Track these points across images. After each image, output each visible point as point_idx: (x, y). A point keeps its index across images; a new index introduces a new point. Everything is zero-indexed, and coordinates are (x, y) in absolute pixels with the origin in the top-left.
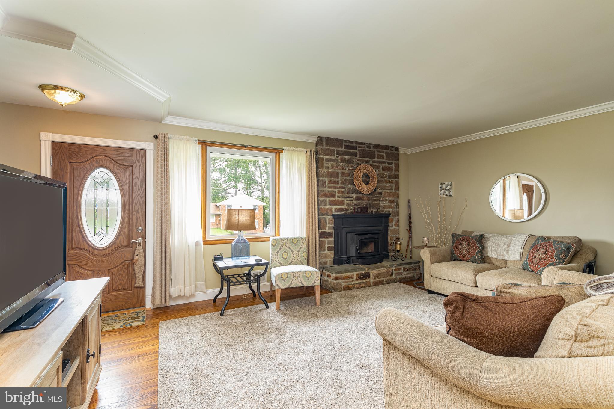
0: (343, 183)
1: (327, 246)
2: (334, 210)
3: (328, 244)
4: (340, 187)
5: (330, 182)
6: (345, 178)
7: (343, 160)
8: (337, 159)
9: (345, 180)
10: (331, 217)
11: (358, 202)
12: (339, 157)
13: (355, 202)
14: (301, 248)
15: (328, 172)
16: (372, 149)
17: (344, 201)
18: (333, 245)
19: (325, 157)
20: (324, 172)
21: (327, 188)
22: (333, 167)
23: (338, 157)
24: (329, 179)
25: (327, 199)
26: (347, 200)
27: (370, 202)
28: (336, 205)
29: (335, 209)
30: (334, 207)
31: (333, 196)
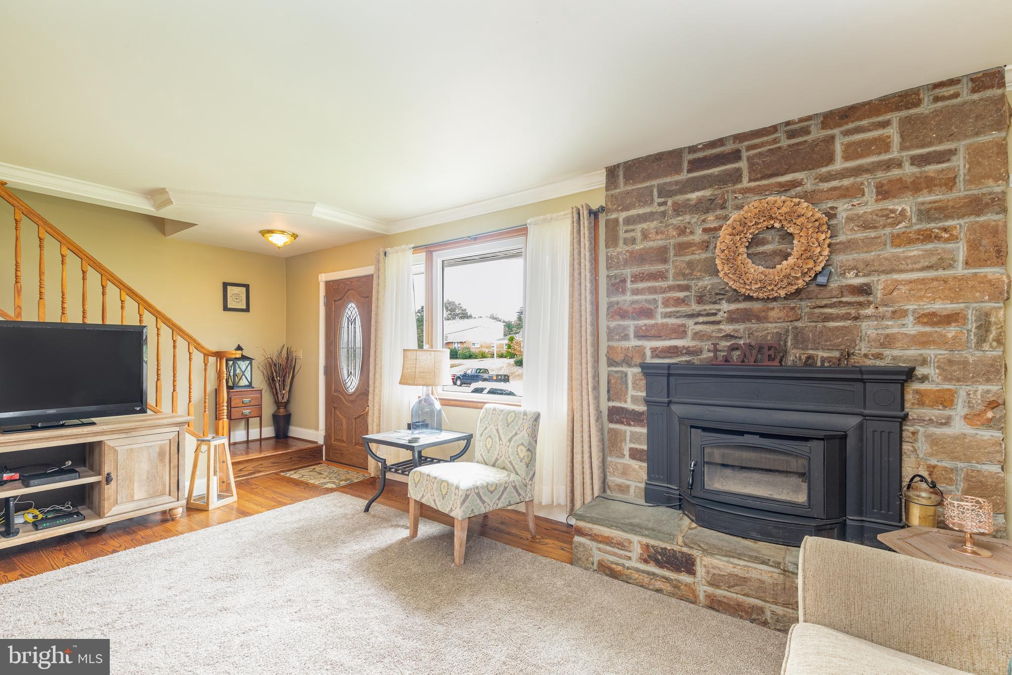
0: (684, 275)
1: (627, 446)
2: (648, 353)
3: (631, 441)
4: (671, 288)
5: (636, 278)
6: (688, 258)
7: (679, 210)
8: (662, 208)
9: (690, 264)
10: (639, 370)
11: (741, 327)
12: (670, 203)
13: (728, 328)
15: (631, 253)
16: (817, 133)
17: (684, 325)
18: (645, 447)
19: (624, 215)
20: (619, 253)
21: (629, 293)
22: (645, 236)
23: (665, 203)
24: (636, 270)
25: (631, 325)
26: (696, 323)
27: (799, 324)
28: (658, 337)
29: (654, 350)
30: (649, 344)
31: (647, 313)
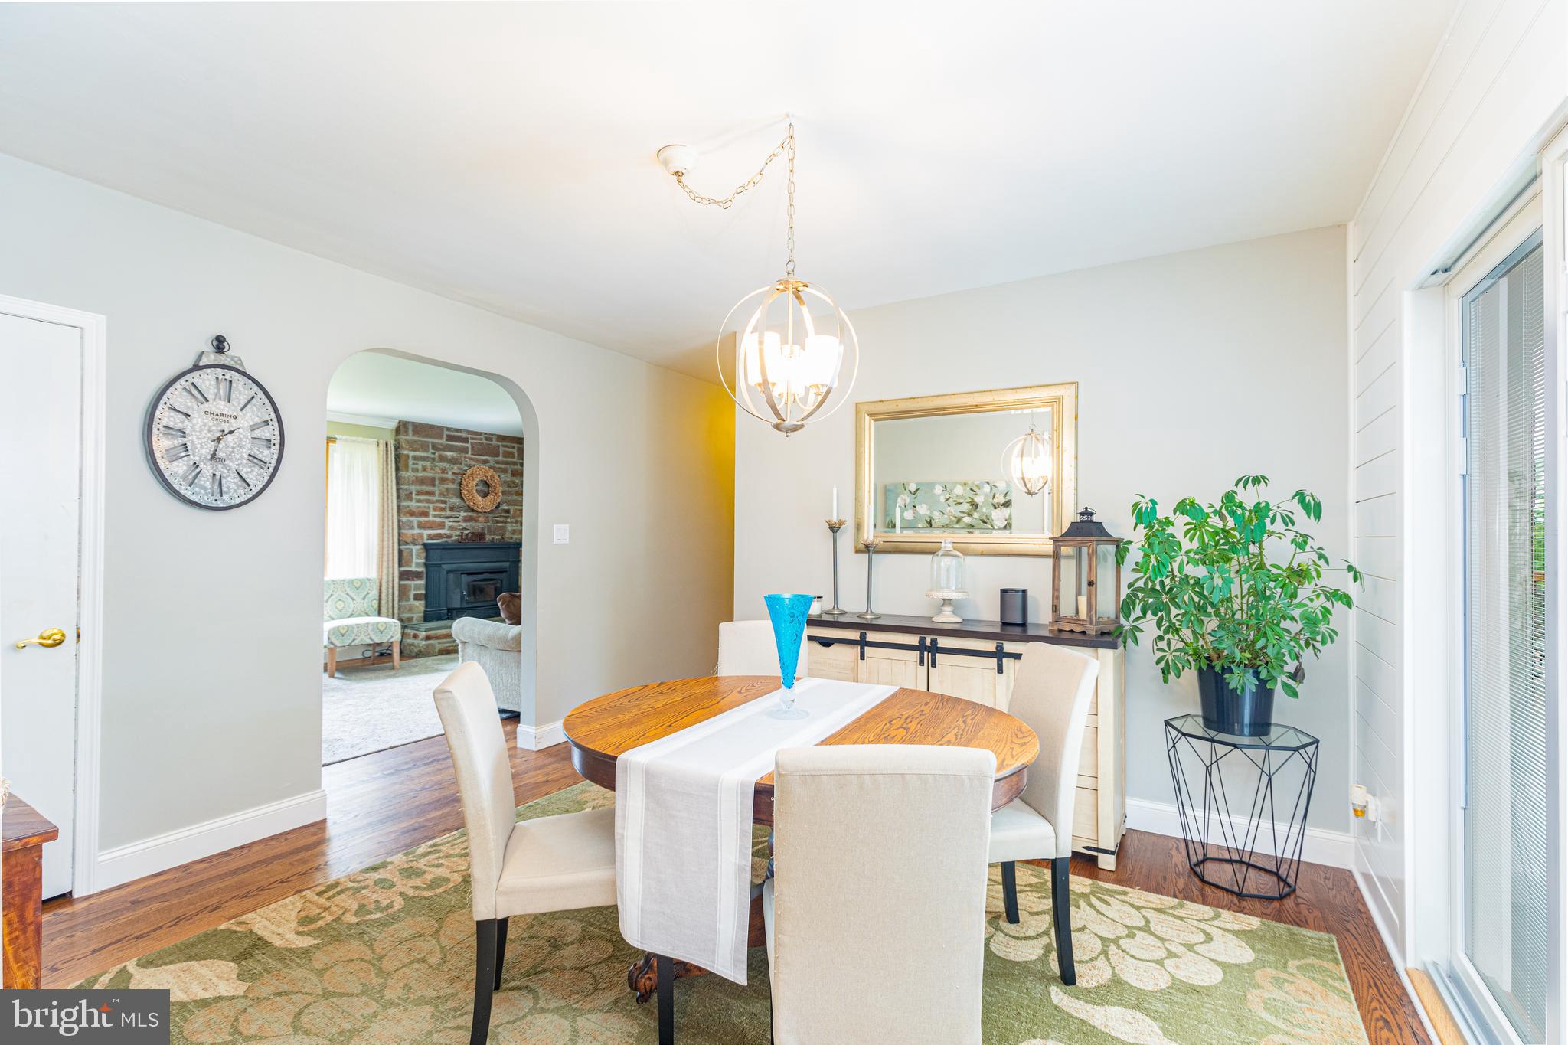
0: (444, 495)
1: (412, 593)
2: (425, 537)
3: (414, 590)
4: (437, 501)
5: (419, 493)
6: (446, 486)
7: (442, 459)
8: (433, 456)
9: (447, 489)
10: (422, 547)
11: (468, 524)
12: (437, 454)
13: (464, 525)
14: (368, 593)
15: (417, 477)
16: (494, 442)
17: (444, 522)
18: (424, 592)
19: (412, 454)
20: (409, 476)
21: (414, 501)
22: (424, 469)
23: (434, 454)
24: (419, 488)
25: (415, 520)
26: (450, 521)
27: (489, 524)
28: (430, 528)
29: (429, 535)
30: (426, 532)
31: (425, 514)
